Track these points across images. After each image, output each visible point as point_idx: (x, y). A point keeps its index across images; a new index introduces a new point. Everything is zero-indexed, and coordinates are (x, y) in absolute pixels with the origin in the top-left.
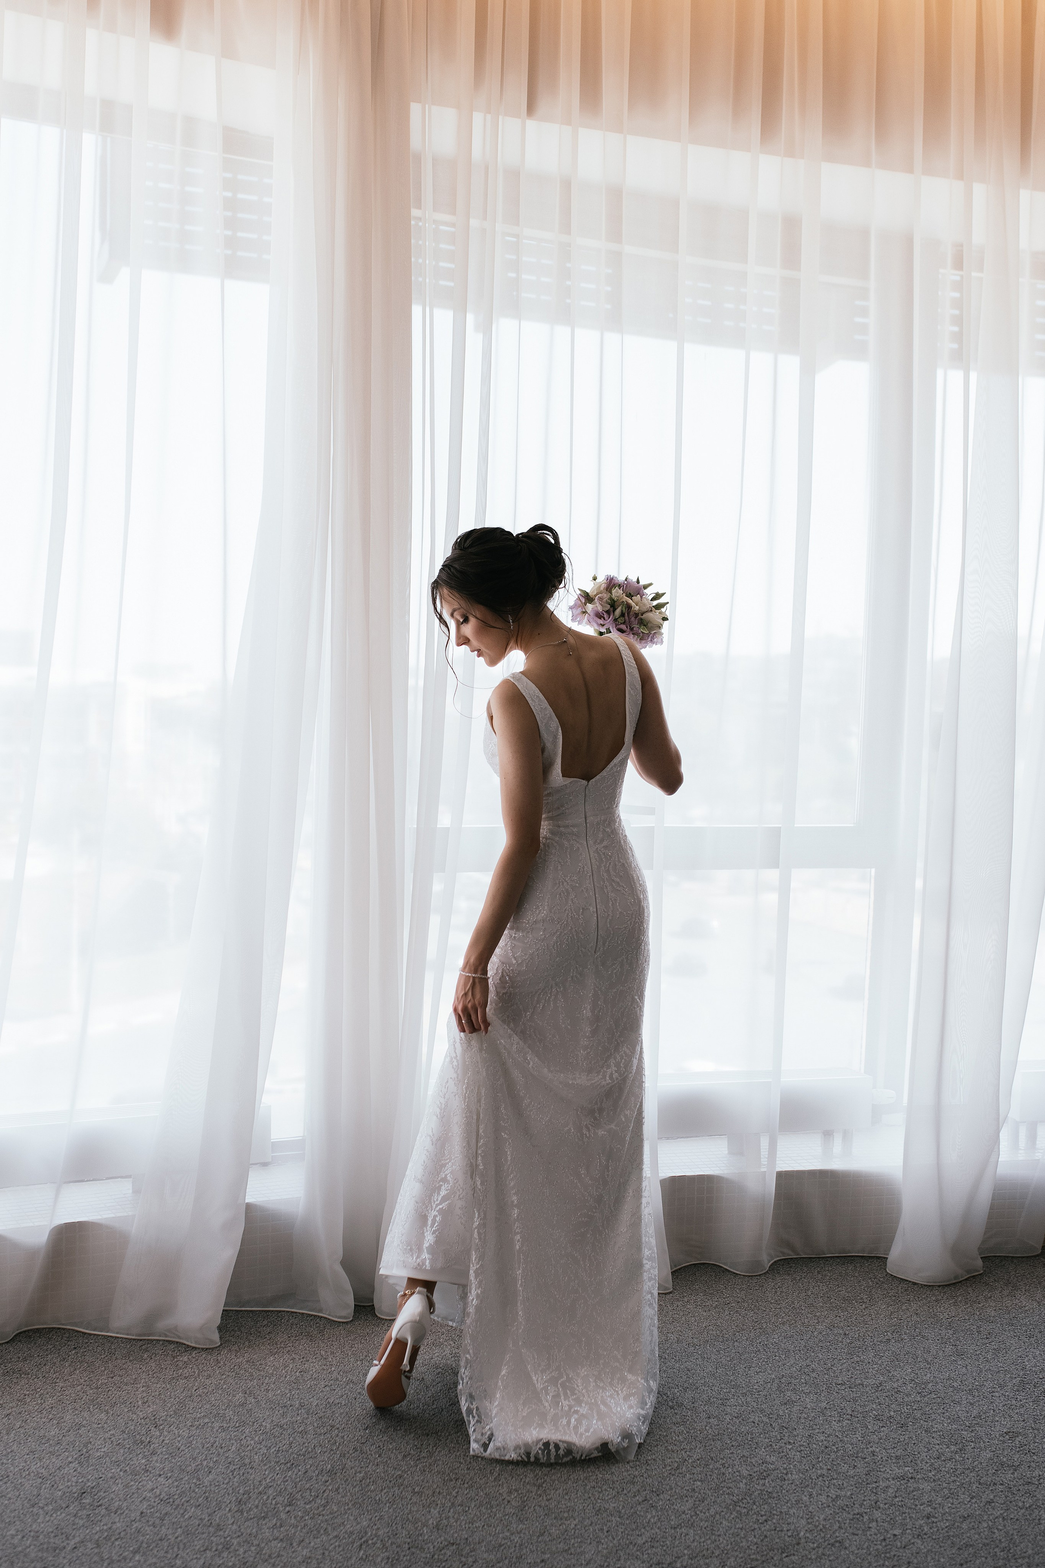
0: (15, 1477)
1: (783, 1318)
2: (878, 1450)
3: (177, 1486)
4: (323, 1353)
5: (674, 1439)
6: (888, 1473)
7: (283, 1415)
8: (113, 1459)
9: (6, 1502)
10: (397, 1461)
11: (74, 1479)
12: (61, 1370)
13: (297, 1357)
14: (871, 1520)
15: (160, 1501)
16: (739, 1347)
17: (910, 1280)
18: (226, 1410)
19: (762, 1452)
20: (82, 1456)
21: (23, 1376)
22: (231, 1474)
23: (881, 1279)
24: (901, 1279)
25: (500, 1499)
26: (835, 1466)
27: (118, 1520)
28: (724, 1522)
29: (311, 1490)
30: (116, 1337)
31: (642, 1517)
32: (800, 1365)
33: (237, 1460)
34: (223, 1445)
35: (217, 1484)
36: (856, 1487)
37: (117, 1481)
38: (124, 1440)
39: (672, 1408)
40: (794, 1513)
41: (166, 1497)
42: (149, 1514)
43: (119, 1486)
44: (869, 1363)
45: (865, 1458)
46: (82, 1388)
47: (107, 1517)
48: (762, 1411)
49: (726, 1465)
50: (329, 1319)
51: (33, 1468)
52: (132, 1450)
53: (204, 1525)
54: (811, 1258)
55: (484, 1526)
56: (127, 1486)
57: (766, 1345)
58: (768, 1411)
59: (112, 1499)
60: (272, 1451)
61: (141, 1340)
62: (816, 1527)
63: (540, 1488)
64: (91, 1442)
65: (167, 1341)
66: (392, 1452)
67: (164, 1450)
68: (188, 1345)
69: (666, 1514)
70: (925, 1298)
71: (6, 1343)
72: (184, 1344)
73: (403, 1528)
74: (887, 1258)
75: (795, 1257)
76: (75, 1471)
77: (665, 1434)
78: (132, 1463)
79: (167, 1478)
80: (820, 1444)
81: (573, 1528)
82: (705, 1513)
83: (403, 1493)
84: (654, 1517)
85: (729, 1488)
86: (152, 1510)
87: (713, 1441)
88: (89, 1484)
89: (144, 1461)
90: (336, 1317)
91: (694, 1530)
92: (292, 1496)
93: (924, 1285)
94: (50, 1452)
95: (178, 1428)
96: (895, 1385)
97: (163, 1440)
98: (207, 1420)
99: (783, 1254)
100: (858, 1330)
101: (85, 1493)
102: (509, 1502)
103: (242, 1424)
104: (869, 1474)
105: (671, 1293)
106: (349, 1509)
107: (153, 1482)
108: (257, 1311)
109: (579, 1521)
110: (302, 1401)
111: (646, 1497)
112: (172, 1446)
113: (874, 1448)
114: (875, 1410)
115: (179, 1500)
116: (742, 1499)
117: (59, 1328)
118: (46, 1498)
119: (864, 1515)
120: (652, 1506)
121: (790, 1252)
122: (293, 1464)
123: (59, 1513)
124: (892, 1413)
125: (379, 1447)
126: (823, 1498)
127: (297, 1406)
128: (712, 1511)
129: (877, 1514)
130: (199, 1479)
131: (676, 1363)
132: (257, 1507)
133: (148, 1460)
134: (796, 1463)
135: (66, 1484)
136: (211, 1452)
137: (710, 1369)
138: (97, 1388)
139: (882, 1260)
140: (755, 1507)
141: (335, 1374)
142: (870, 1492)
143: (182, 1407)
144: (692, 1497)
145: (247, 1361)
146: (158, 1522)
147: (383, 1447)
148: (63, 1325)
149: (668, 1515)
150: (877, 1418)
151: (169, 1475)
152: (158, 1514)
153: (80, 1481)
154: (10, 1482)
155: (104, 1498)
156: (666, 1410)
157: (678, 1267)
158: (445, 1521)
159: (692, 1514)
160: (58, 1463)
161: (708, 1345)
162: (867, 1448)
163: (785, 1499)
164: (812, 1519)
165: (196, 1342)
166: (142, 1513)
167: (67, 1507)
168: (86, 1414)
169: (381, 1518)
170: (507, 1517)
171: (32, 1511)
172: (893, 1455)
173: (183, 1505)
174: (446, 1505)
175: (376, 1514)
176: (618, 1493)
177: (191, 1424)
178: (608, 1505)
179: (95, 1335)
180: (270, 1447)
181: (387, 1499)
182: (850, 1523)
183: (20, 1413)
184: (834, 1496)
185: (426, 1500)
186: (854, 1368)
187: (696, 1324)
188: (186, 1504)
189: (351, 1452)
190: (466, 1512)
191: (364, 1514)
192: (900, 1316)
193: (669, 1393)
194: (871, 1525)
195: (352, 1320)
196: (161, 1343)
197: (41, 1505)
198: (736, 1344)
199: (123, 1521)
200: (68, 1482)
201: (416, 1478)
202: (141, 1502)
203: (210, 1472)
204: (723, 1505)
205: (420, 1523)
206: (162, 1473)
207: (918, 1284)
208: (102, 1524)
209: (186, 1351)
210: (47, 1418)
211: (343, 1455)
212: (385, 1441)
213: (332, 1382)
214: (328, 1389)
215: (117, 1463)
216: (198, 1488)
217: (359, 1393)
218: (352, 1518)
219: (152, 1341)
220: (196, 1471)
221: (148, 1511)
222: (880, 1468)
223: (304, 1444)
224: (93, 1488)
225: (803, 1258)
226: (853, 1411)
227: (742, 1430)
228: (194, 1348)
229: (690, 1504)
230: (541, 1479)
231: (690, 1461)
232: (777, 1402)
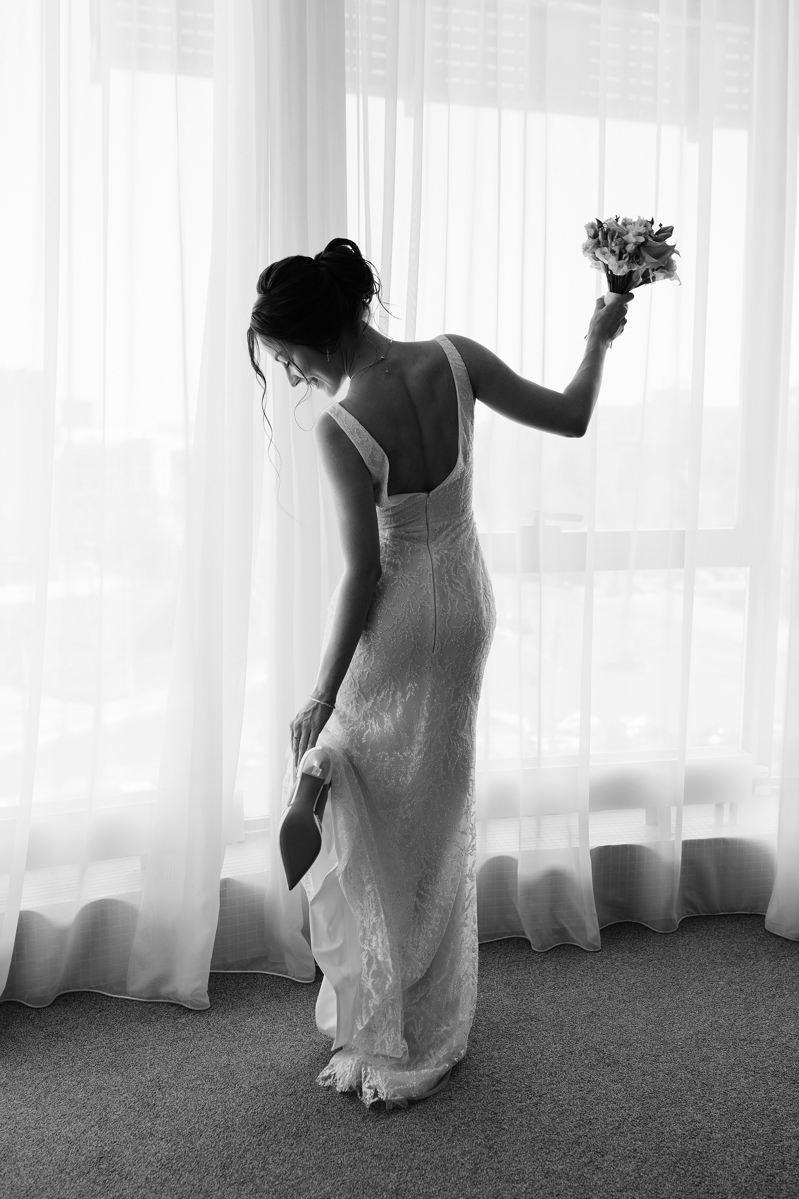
0: (49, 1141)
1: (693, 974)
2: (778, 1107)
3: (175, 1150)
4: (289, 1014)
5: (613, 1097)
6: (789, 1131)
7: (258, 1077)
8: (126, 1122)
9: (41, 1168)
10: (357, 1123)
11: (94, 1144)
12: (89, 1033)
13: (269, 1018)
14: (782, 1182)
15: (161, 1166)
16: (663, 1003)
17: (783, 936)
18: (214, 1071)
19: (690, 1109)
20: (102, 1120)
21: (59, 1039)
22: (217, 1137)
23: (762, 936)
24: (777, 935)
25: (454, 1162)
26: (747, 1124)
27: (127, 1186)
28: (667, 1185)
29: (280, 1153)
30: (131, 1000)
31: (589, 1179)
32: (711, 1021)
33: (222, 1123)
34: (211, 1108)
35: (206, 1148)
36: (766, 1146)
37: (128, 1145)
38: (135, 1103)
39: (609, 1065)
40: (721, 1175)
41: (166, 1162)
42: (152, 1180)
43: (130, 1150)
44: (762, 1018)
45: (770, 1116)
46: (104, 1051)
47: (119, 1184)
48: (686, 1067)
49: (664, 1124)
50: (293, 981)
51: (64, 1131)
52: (141, 1113)
53: (196, 1192)
54: (708, 916)
55: (440, 1190)
56: (136, 1151)
57: (683, 1001)
58: (691, 1067)
59: (124, 1164)
60: (249, 1113)
61: (150, 1003)
62: (740, 1189)
63: (492, 1150)
64: (109, 1105)
65: (170, 1003)
66: (353, 1113)
67: (166, 1112)
68: (186, 1007)
69: (612, 1176)
70: (796, 954)
71: (48, 1006)
72: (183, 1006)
73: (364, 1193)
74: (765, 916)
75: (696, 915)
76: (96, 1135)
77: (604, 1092)
78: (140, 1126)
79: (167, 1142)
80: (734, 1101)
81: (525, 1192)
82: (648, 1175)
83: (364, 1156)
84: (600, 1179)
85: (669, 1148)
86: (155, 1176)
87: (650, 1098)
88: (106, 1148)
89: (149, 1125)
90: (300, 979)
91: (639, 1193)
92: (265, 1159)
93: (795, 941)
94: (77, 1116)
95: (177, 1091)
96: (784, 1041)
97: (165, 1103)
98: (199, 1082)
99: (688, 912)
100: (750, 986)
101: (102, 1157)
102: (462, 1164)
103: (227, 1085)
104: (774, 1133)
105: (599, 951)
106: (313, 1173)
107: (156, 1146)
108: (239, 973)
109: (530, 1184)
110: (273, 1062)
111: (591, 1158)
112: (172, 1108)
113: (775, 1105)
114: (771, 1066)
115: (176, 1165)
116: (680, 1160)
117: (89, 992)
118: (72, 1163)
119: (776, 1176)
120: (598, 1168)
121: (693, 911)
122: (266, 1126)
123: (81, 1179)
124: (785, 1069)
125: (340, 1108)
126: (741, 1158)
127: (269, 1067)
128: (655, 1173)
129: (786, 1175)
130: (192, 1143)
131: (609, 1020)
132: (237, 1171)
133: (153, 1124)
134: (717, 1121)
135: (88, 1149)
136: (202, 1115)
137: (641, 1025)
138: (116, 1051)
139: (761, 918)
140: (690, 1168)
141: (300, 1034)
142: (778, 1152)
143: (180, 1068)
144: (634, 1157)
145: (231, 1023)
146: (159, 1188)
147: (344, 1108)
148: (92, 988)
149: (614, 1177)
150: (774, 1074)
151: (169, 1138)
152: (159, 1180)
153: (99, 1145)
154: (44, 1147)
155: (117, 1163)
156: (603, 1067)
157: (605, 926)
158: (403, 1185)
159: (637, 1176)
160: (83, 1127)
161: (637, 1001)
162: (770, 1106)
163: (713, 1159)
164: (736, 1180)
165: (192, 1005)
166: (147, 1179)
167: (88, 1173)
168: (106, 1077)
169: (344, 1182)
170: (462, 1181)
171: (60, 1177)
172: (791, 1112)
173: (179, 1170)
174: (404, 1168)
175: (339, 1179)
176: (565, 1154)
177: (186, 1086)
178: (556, 1166)
179: (115, 998)
180: (248, 1109)
181: (349, 1162)
182: (766, 1185)
183: (56, 1076)
184: (750, 1157)
185: (385, 1163)
186: (751, 1023)
187: (624, 980)
188: (182, 1169)
189: (314, 1113)
190: (423, 1175)
191: (327, 1179)
192: (780, 972)
193: (605, 1050)
194: (782, 1188)
195: (314, 982)
196: (165, 1005)
197: (67, 1170)
198: (661, 1000)
199: (132, 1188)
200: (90, 1146)
201: (376, 1140)
202: (146, 1167)
203: (201, 1135)
204: (665, 1165)
205: (380, 1188)
206: (163, 1137)
207: (790, 940)
208: (115, 1190)
209: (184, 1013)
210: (77, 1081)
211: (307, 1117)
212: (345, 1102)
213: (296, 1042)
214: (293, 1050)
215: (129, 1127)
216: (191, 1152)
217: (322, 1054)
218: (316, 1183)
219: (159, 1003)
220: (191, 1134)
221: (152, 1177)
222: (782, 1126)
223: (274, 1105)
224: (109, 1152)
225: (702, 916)
226: (755, 1067)
227: (673, 1087)
228: (191, 1010)
229: (632, 1166)
230: (492, 1140)
231: (630, 1120)
232: (697, 1058)
